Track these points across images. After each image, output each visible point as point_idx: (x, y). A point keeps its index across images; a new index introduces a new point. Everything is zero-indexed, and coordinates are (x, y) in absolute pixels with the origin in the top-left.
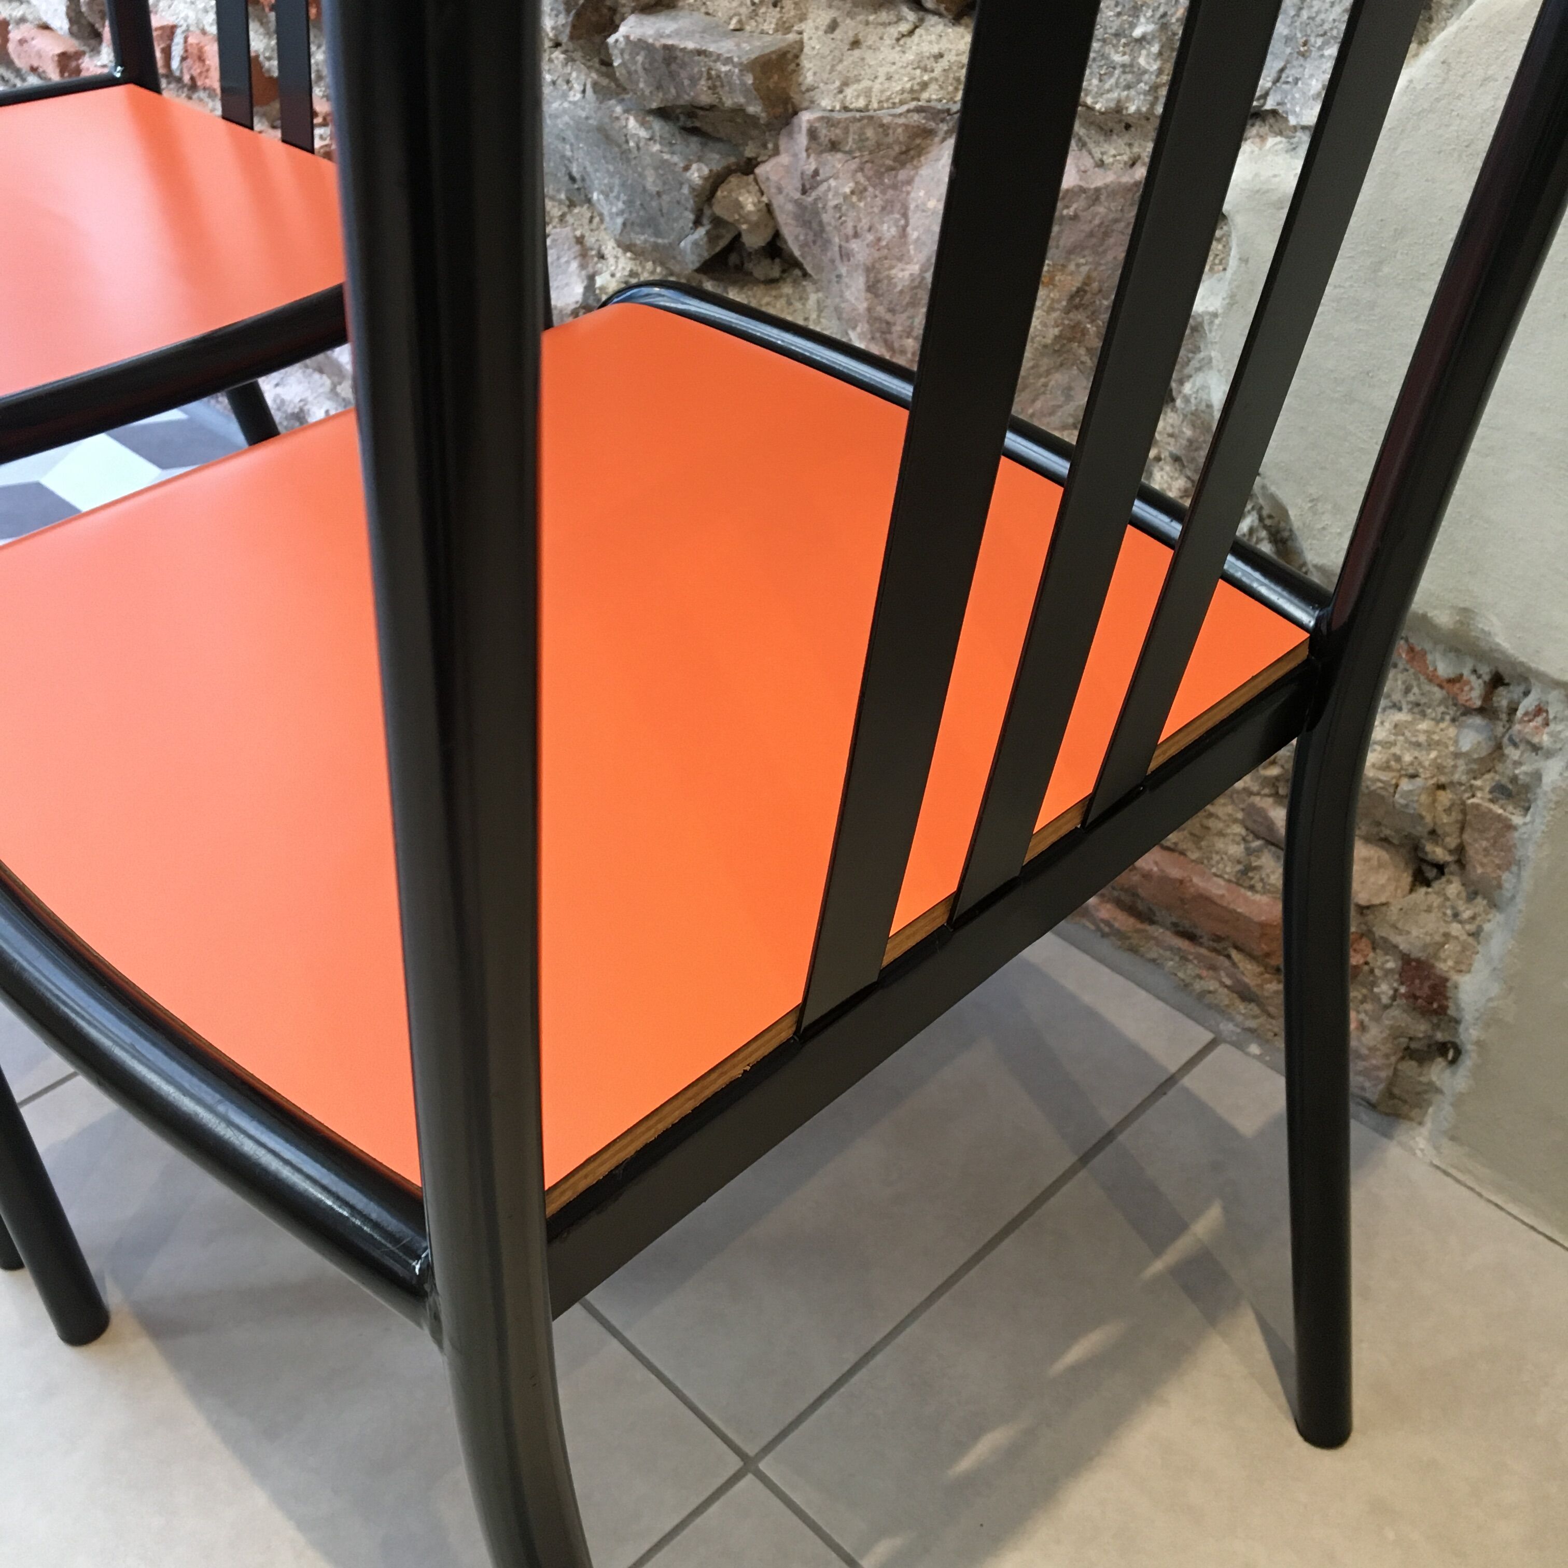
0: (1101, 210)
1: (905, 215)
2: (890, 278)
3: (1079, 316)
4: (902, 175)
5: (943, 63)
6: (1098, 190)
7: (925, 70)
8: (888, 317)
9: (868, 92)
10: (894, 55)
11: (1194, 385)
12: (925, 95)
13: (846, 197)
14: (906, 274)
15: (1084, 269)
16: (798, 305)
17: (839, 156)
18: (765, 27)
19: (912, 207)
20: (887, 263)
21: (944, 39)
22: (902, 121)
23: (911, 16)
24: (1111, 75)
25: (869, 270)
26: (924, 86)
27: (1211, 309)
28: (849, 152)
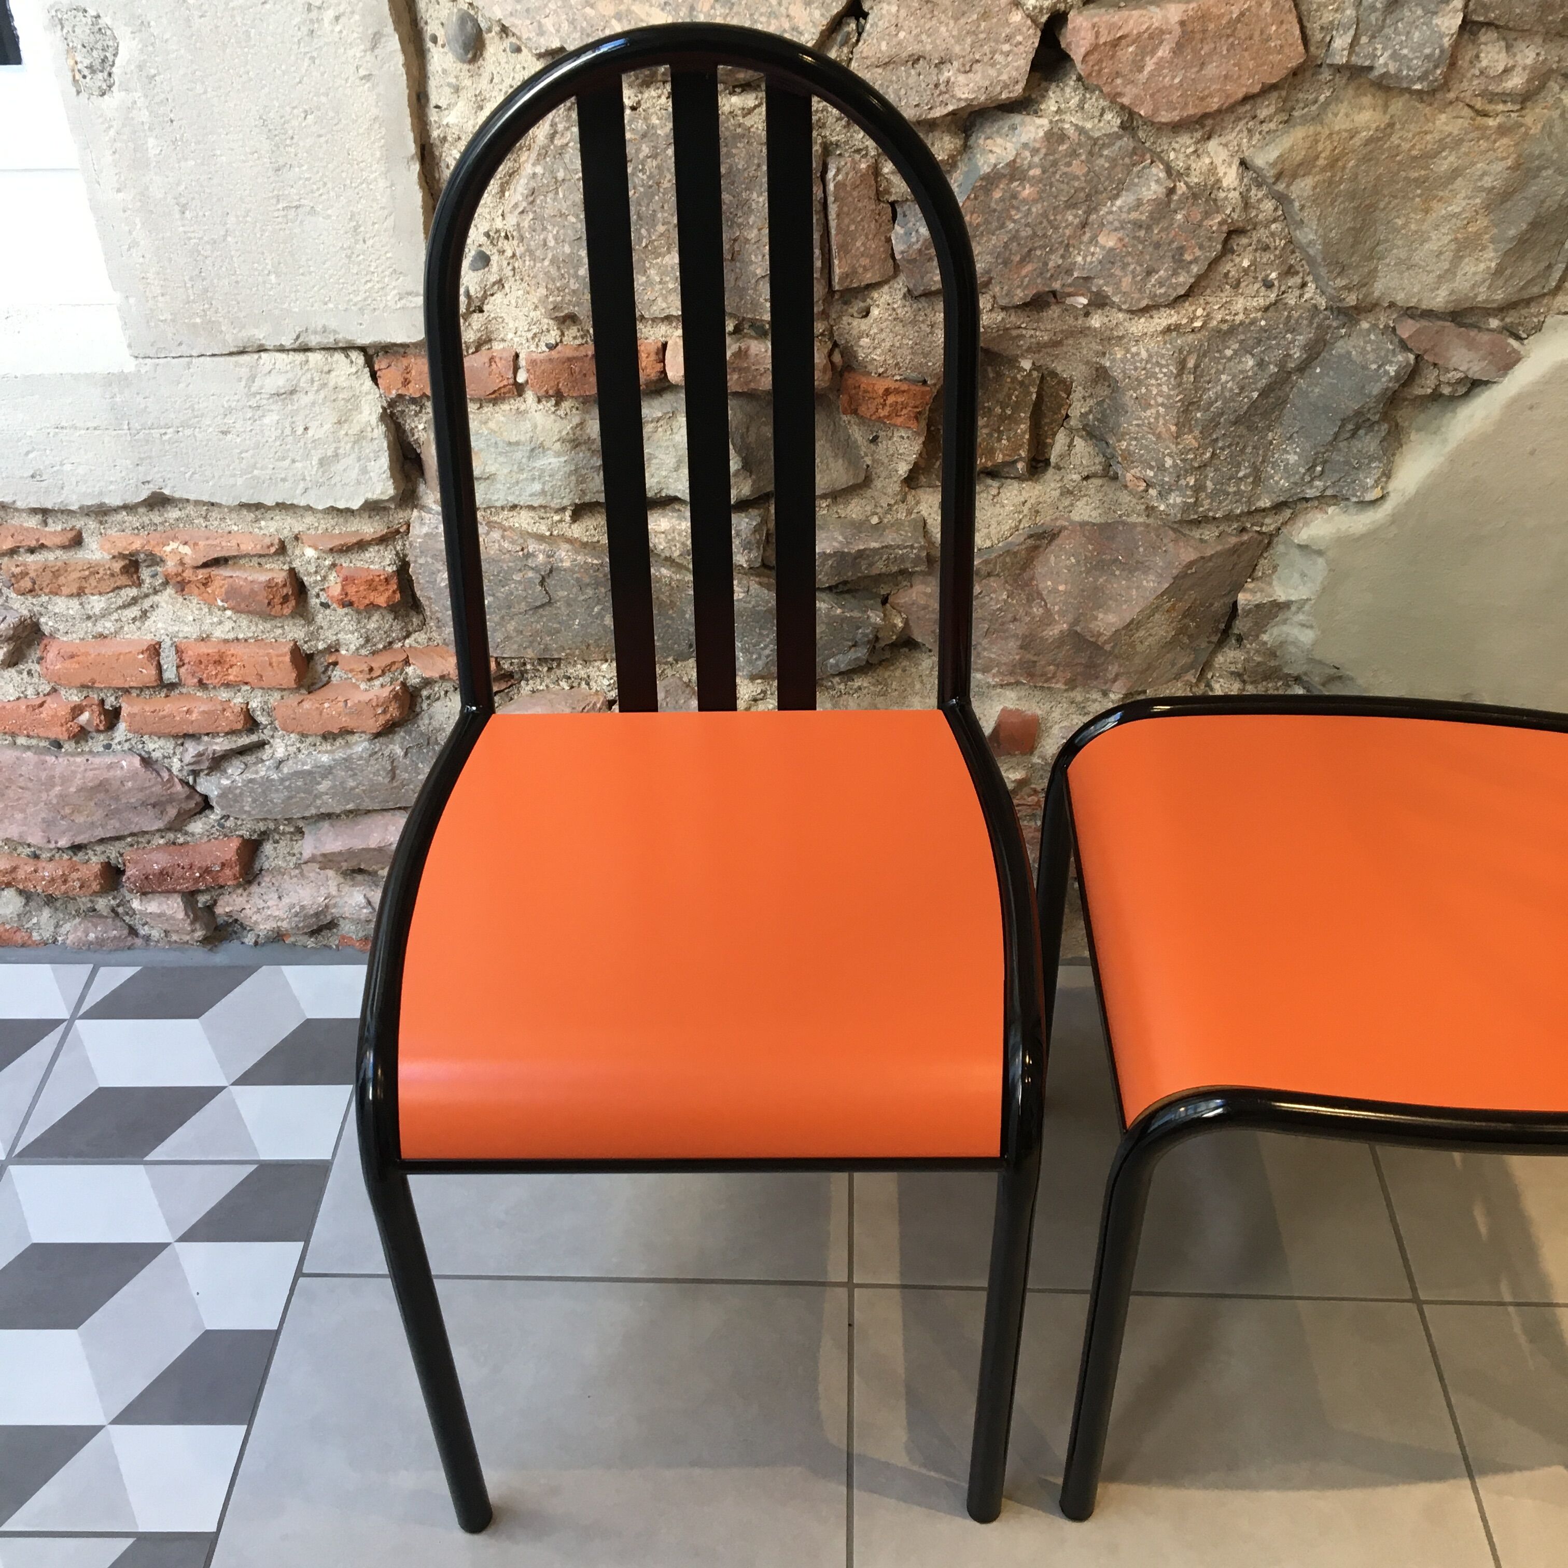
0: (1211, 564)
1: (1043, 599)
2: (1042, 638)
3: (1186, 621)
4: (1026, 576)
5: (1028, 505)
6: (1212, 556)
7: (1020, 512)
8: (1035, 659)
9: (988, 536)
10: (998, 509)
11: (1271, 635)
12: (1022, 526)
13: (1005, 601)
14: (1056, 632)
15: (1193, 596)
16: (914, 670)
17: (992, 579)
18: (899, 516)
19: (1044, 593)
20: (1039, 630)
21: (1023, 492)
22: (1024, 547)
23: (995, 484)
24: (1225, 499)
25: (1025, 637)
26: (1020, 521)
27: (1304, 597)
28: (998, 575)
